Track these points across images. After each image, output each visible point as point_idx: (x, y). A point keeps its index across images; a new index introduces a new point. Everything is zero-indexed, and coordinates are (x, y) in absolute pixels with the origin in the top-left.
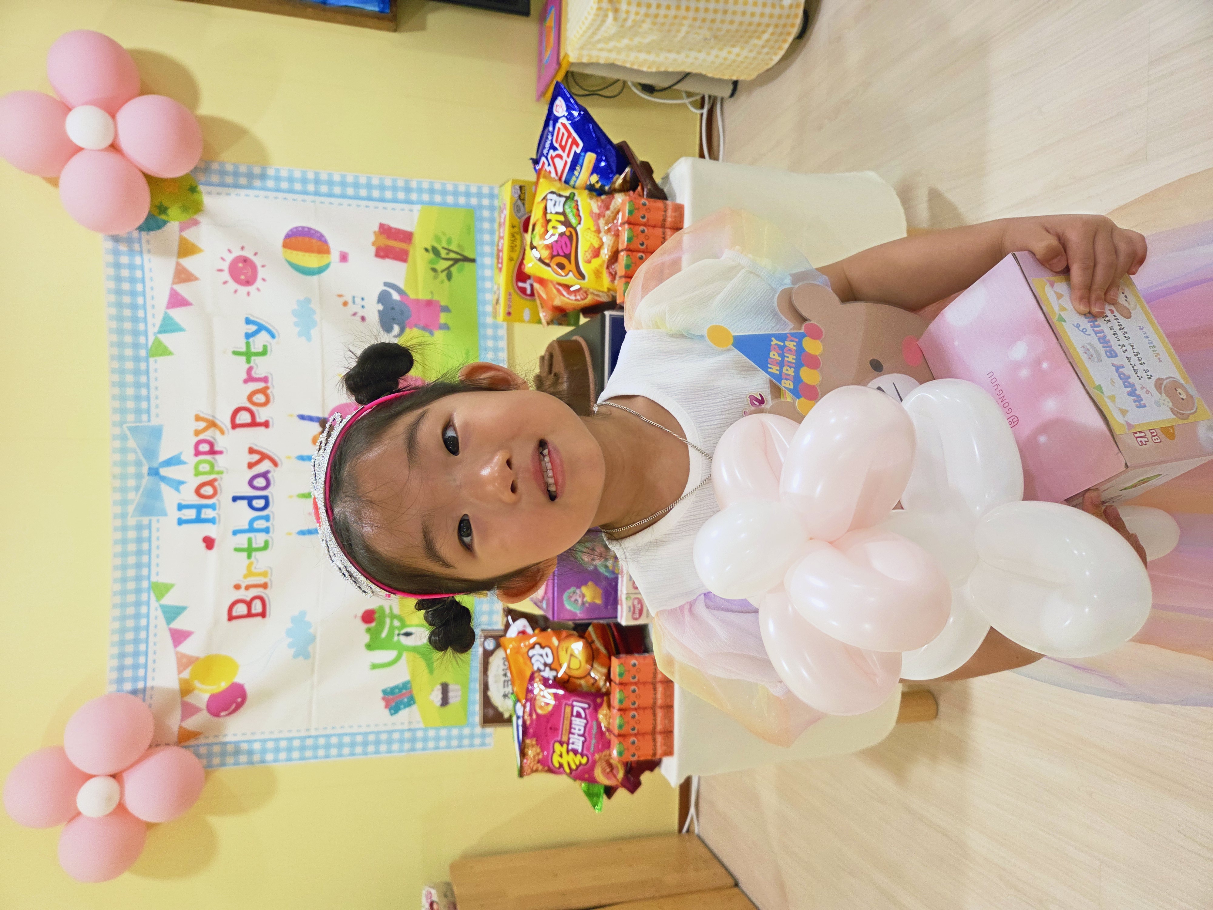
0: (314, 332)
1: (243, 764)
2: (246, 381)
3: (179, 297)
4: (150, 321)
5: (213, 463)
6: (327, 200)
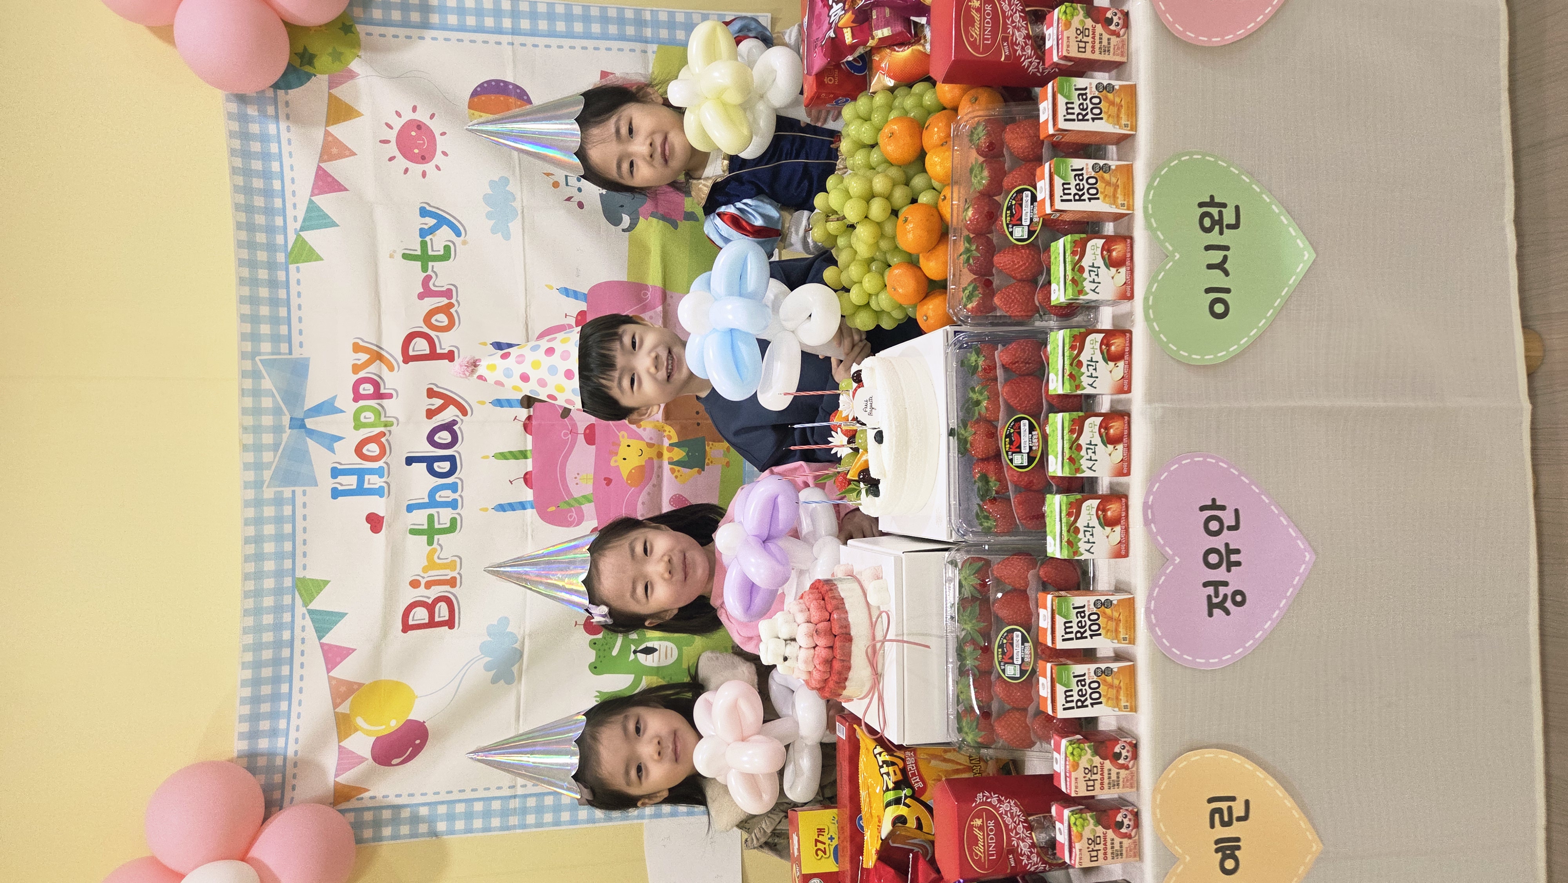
0: (515, 226)
1: (423, 835)
2: (421, 296)
3: (330, 180)
4: (290, 213)
5: (380, 412)
6: (530, 40)
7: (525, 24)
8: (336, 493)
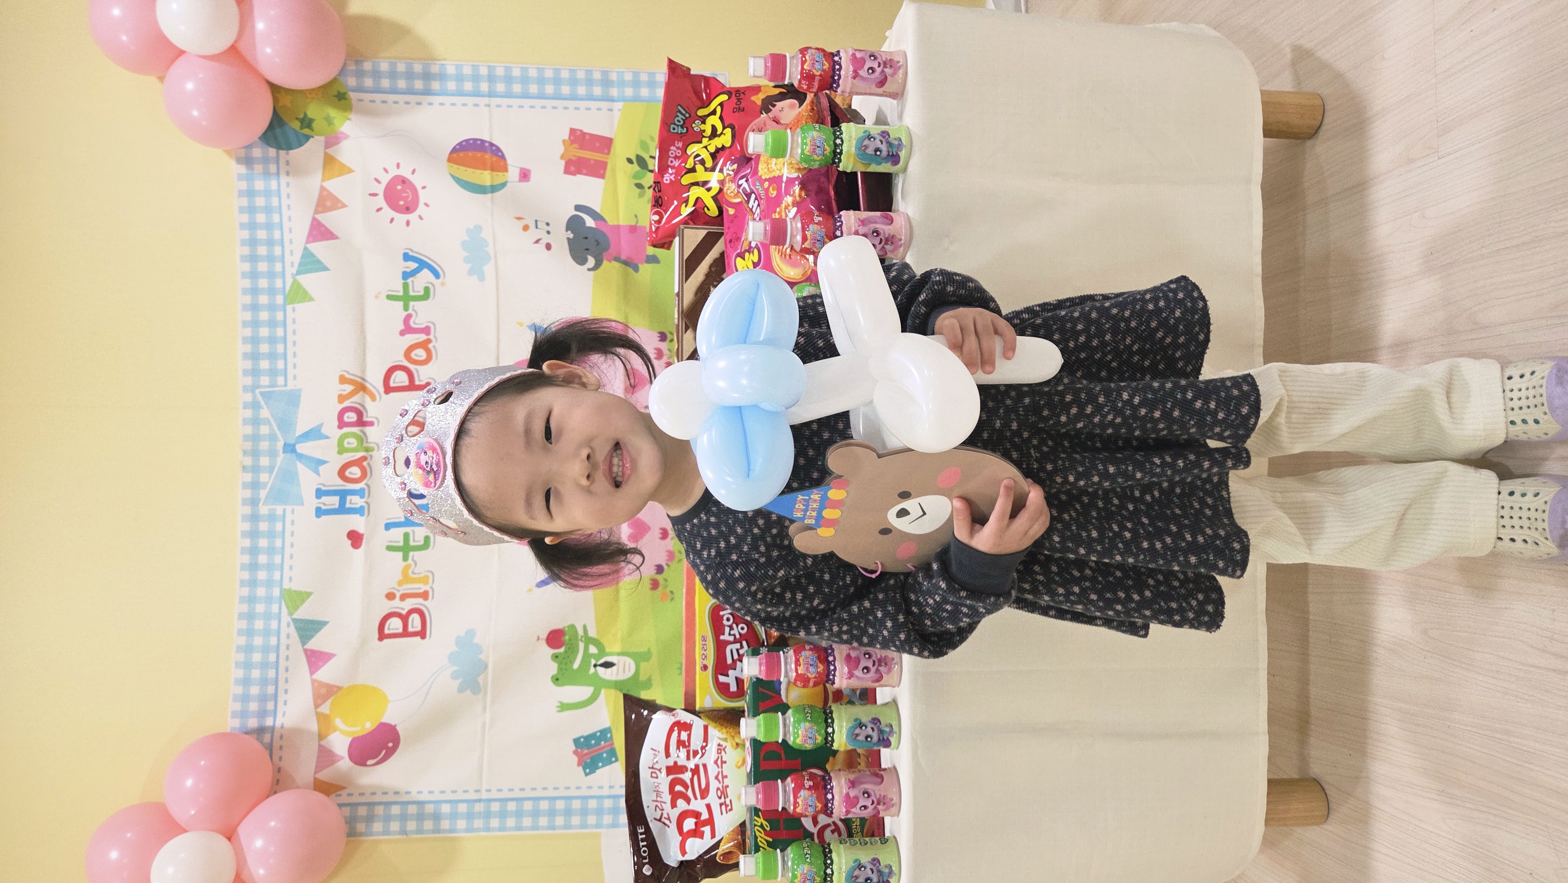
0: (487, 269)
1: (394, 833)
2: (402, 333)
3: (323, 229)
4: (288, 259)
5: (361, 437)
6: (505, 101)
7: (500, 87)
8: (319, 512)
